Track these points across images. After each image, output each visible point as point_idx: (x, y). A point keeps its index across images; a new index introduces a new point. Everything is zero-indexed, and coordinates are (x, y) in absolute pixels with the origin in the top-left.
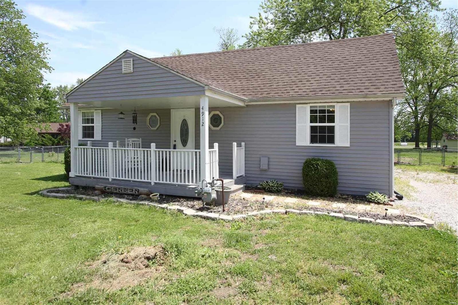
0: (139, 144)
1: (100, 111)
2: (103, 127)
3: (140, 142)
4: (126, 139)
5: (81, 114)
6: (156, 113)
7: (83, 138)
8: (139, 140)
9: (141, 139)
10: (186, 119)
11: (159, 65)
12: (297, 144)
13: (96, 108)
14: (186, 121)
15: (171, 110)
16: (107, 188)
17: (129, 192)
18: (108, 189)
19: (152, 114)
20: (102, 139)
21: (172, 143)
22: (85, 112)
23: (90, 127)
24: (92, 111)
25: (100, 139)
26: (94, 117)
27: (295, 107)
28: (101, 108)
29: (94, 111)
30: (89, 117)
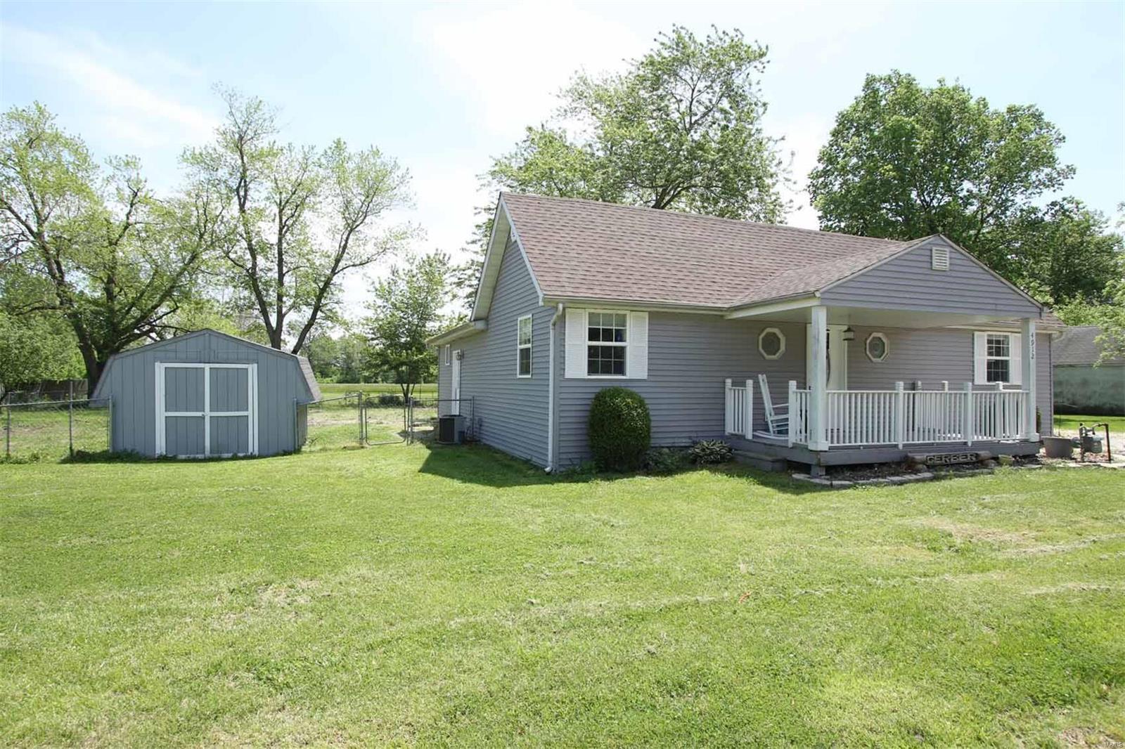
1: (646, 315)
5: (587, 316)
6: (780, 329)
7: (588, 375)
16: (928, 458)
17: (961, 460)
18: (930, 459)
19: (769, 330)
20: (649, 376)
22: (599, 314)
23: (610, 348)
24: (619, 312)
25: (646, 377)
26: (624, 326)
27: (973, 335)
28: (649, 310)
29: (628, 313)
30: (612, 325)
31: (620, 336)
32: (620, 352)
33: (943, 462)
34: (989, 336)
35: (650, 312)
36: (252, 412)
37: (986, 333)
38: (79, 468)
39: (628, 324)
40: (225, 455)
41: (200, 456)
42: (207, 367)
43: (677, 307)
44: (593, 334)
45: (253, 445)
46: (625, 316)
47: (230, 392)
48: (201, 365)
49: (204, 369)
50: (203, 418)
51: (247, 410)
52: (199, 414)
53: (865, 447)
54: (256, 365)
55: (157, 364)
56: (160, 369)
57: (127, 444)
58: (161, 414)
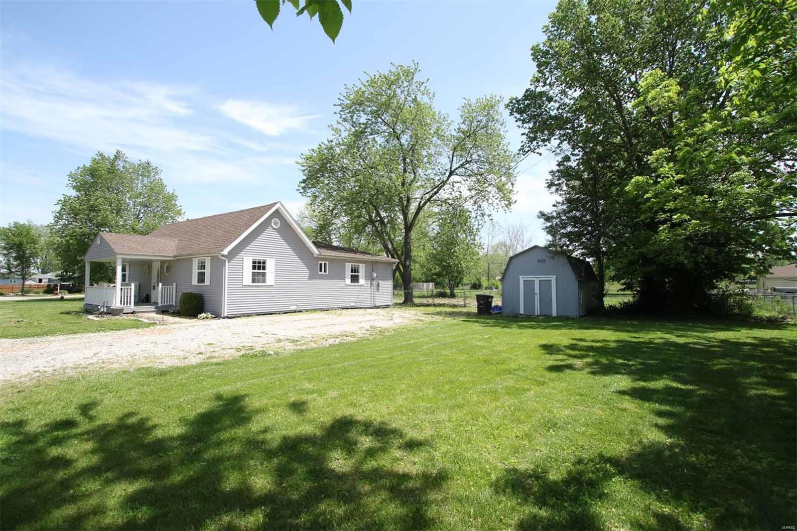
37: (197, 259)
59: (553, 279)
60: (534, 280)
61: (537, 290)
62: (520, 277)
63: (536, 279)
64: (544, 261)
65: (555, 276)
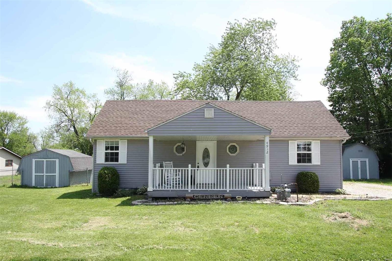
0: (171, 165)
1: (126, 141)
2: (129, 153)
3: (172, 164)
4: (164, 162)
5: (105, 142)
7: (105, 162)
8: (170, 163)
9: (172, 162)
10: (208, 148)
11: (236, 115)
12: (290, 164)
13: (122, 138)
14: (207, 149)
15: (197, 141)
16: (195, 196)
20: (127, 162)
21: (197, 165)
22: (109, 141)
23: (113, 153)
24: (116, 140)
25: (126, 163)
26: (118, 145)
27: (288, 142)
28: (127, 139)
29: (119, 140)
30: (113, 145)
31: (117, 148)
32: (117, 154)
33: (204, 198)
34: (298, 142)
35: (128, 140)
36: (57, 174)
37: (296, 141)
38: (14, 190)
39: (119, 145)
40: (48, 187)
41: (43, 187)
42: (45, 160)
43: (137, 137)
44: (107, 148)
45: (57, 184)
46: (118, 141)
47: (51, 167)
48: (43, 160)
49: (44, 161)
50: (44, 175)
51: (56, 173)
52: (43, 174)
53: (172, 191)
54: (58, 159)
55: (33, 160)
56: (34, 160)
57: (26, 183)
58: (34, 174)
59: (367, 160)
60: (358, 161)
61: (359, 166)
62: (350, 159)
63: (359, 160)
64: (362, 151)
65: (368, 159)
